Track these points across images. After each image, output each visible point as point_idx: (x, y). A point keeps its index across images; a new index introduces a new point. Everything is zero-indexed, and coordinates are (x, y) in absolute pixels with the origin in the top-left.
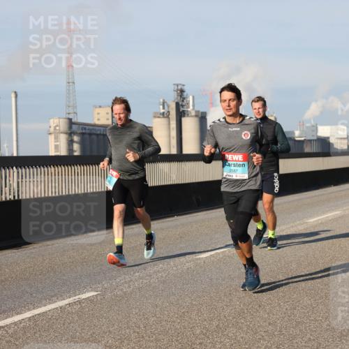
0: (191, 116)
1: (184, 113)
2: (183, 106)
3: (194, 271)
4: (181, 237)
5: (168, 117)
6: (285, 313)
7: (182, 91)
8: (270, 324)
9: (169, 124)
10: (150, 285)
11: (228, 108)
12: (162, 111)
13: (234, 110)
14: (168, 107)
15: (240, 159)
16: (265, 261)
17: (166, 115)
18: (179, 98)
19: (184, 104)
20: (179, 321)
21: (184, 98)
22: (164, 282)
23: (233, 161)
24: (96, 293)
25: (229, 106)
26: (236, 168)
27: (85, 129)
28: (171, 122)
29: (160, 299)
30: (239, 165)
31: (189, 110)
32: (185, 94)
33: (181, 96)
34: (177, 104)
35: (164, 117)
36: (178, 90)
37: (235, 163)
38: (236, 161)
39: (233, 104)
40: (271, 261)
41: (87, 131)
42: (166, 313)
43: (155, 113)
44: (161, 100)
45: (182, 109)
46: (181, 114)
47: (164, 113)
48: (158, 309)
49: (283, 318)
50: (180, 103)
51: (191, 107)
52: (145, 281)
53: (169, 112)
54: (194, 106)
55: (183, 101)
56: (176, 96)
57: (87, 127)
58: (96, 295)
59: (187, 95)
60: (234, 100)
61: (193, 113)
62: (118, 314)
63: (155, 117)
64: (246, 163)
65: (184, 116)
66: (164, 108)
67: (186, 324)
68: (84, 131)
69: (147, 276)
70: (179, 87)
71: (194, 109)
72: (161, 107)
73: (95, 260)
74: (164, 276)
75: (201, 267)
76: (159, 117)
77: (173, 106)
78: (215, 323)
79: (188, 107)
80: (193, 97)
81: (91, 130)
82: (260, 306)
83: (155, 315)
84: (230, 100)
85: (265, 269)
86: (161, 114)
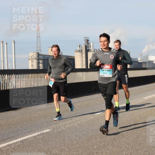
0: (92, 52)
1: (89, 50)
2: (88, 47)
3: (93, 120)
4: (87, 105)
5: (82, 52)
6: (134, 139)
7: (88, 40)
8: (127, 144)
9: (82, 55)
10: (74, 127)
11: (104, 45)
12: (79, 49)
13: (106, 46)
14: (82, 47)
15: (109, 68)
16: (125, 116)
17: (81, 51)
18: (86, 43)
19: (89, 46)
20: (87, 142)
21: (89, 44)
22: (80, 125)
23: (105, 68)
24: (50, 130)
25: (104, 44)
26: (106, 72)
27: (45, 57)
28: (83, 54)
29: (78, 133)
30: (108, 71)
31: (91, 49)
32: (89, 42)
33: (87, 43)
34: (86, 46)
35: (80, 52)
36: (86, 40)
37: (106, 69)
38: (106, 68)
39: (106, 43)
40: (128, 116)
41: (46, 58)
42: (81, 139)
43: (76, 50)
44: (79, 45)
45: (88, 48)
46: (87, 51)
47: (80, 50)
48: (77, 137)
49: (133, 141)
50: (87, 46)
51: (92, 48)
52: (72, 125)
53: (82, 50)
54: (93, 47)
55: (88, 45)
56: (85, 43)
57: (46, 56)
58: (50, 131)
59: (90, 42)
60: (106, 41)
61: (93, 50)
62: (60, 139)
63: (76, 52)
64: (111, 70)
65: (89, 52)
66: (80, 48)
67: (90, 144)
68: (44, 58)
69: (72, 122)
70: (87, 39)
71: (93, 48)
72: (79, 47)
73: (50, 115)
74: (80, 122)
75: (96, 119)
76: (77, 52)
77: (84, 47)
78: (103, 143)
79: (91, 48)
80: (93, 43)
81: (47, 58)
82: (123, 136)
83: (76, 140)
84: (104, 41)
85: (125, 120)
86: (78, 50)
